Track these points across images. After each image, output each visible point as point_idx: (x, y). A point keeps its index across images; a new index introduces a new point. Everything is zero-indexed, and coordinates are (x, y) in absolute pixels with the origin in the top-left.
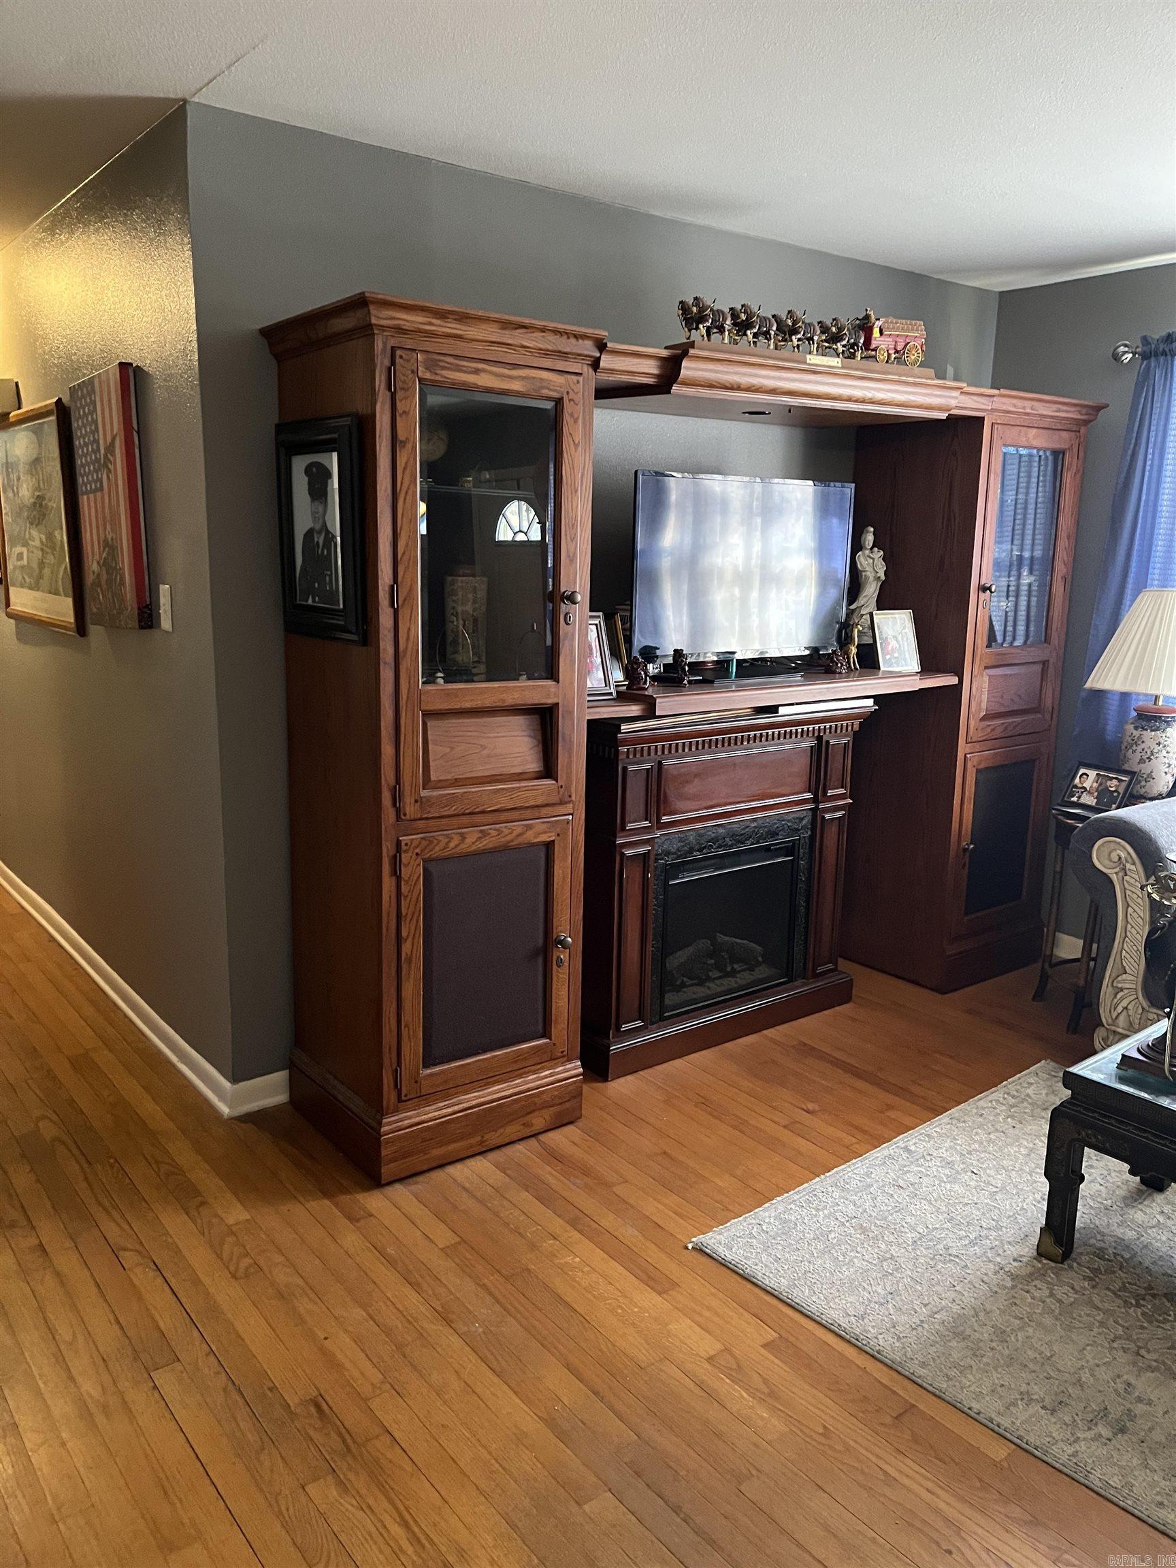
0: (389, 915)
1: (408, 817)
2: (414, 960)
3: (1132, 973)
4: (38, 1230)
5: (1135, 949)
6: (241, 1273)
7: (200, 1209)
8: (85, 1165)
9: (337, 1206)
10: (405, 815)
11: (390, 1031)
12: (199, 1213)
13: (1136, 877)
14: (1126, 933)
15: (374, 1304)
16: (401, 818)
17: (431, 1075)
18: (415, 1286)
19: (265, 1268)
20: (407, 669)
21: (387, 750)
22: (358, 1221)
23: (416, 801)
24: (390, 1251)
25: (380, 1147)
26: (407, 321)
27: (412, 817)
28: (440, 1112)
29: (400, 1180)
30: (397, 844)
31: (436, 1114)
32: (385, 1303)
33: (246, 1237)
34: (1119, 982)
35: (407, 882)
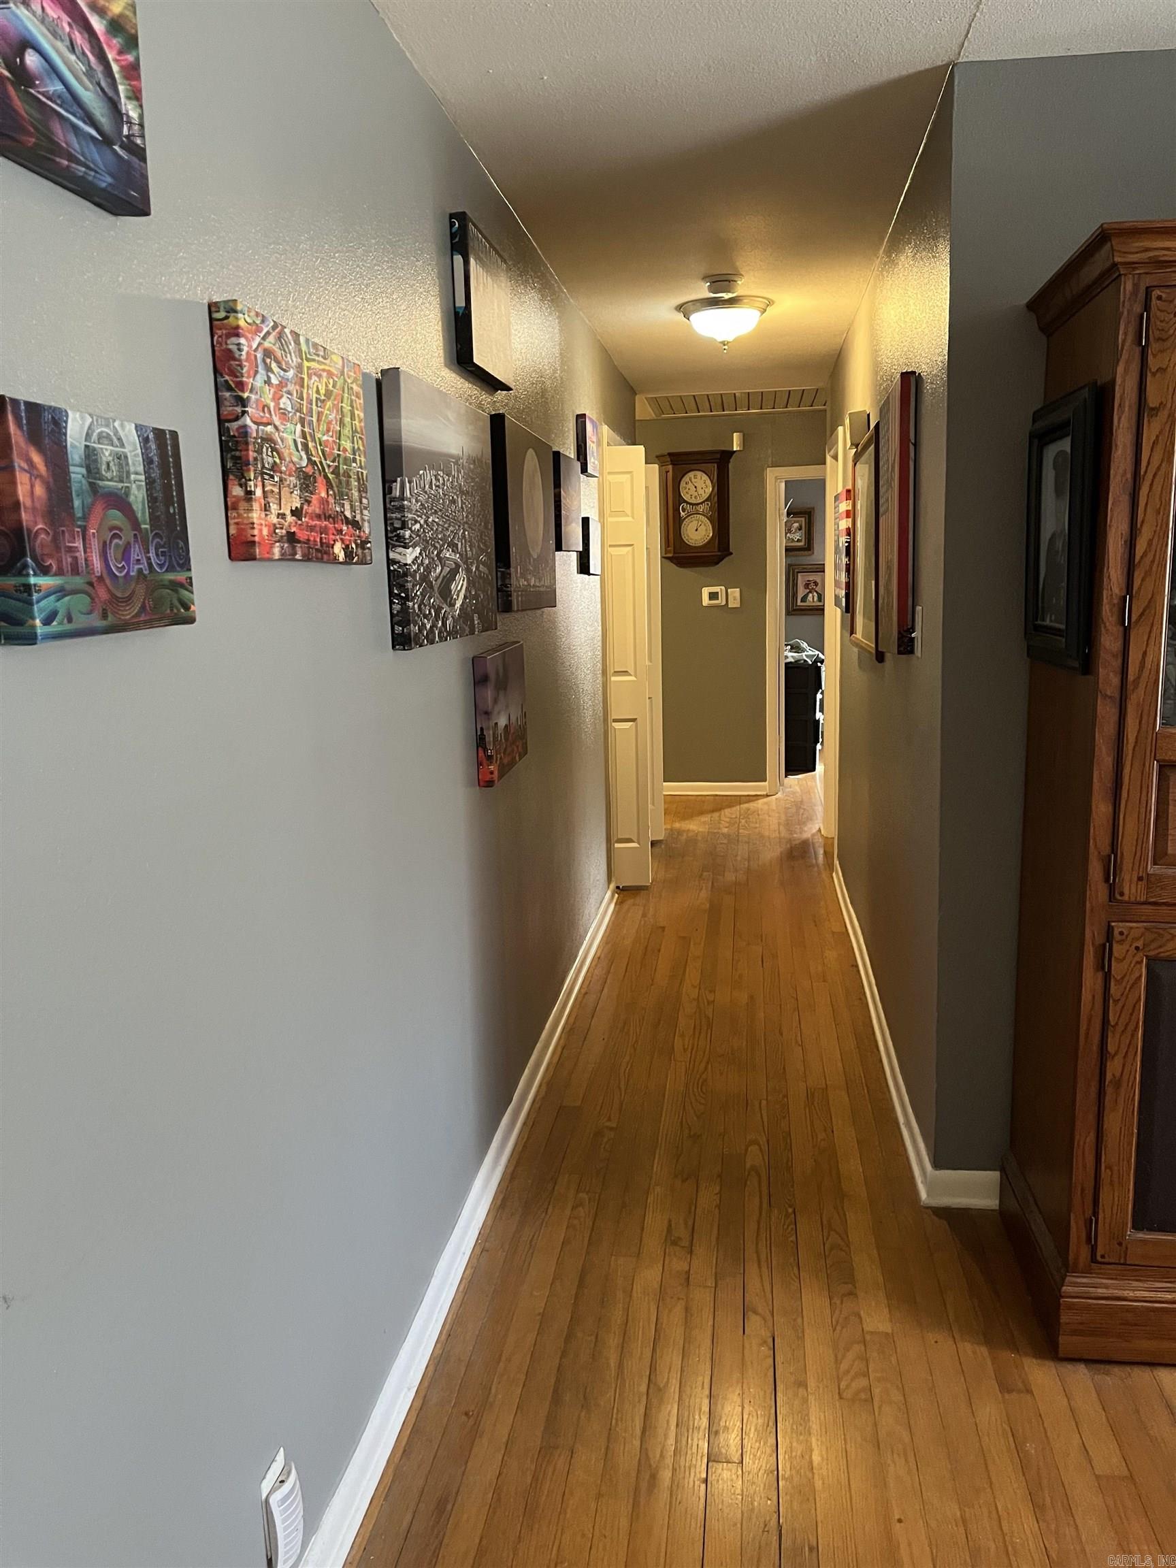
0: (1090, 1021)
1: (1126, 898)
2: (1124, 1084)
4: (693, 1256)
6: (848, 1394)
7: (845, 1299)
8: (765, 1205)
9: (994, 1359)
10: (1122, 894)
11: (1085, 1167)
12: (842, 1303)
15: (976, 1507)
16: (1115, 899)
17: (1144, 1242)
18: (1038, 1508)
19: (876, 1400)
20: (1138, 705)
21: (1101, 809)
22: (1010, 1391)
23: (1140, 879)
24: (1030, 1447)
25: (1059, 1309)
26: (1168, 249)
27: (1133, 899)
28: (1152, 1294)
29: (1088, 1361)
30: (1109, 929)
31: (1146, 1294)
32: (990, 1512)
33: (875, 1354)
35: (1119, 982)
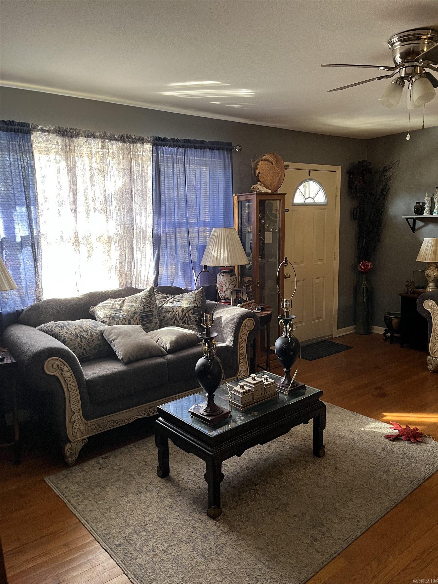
3: (78, 412)
5: (75, 401)
13: (68, 370)
14: (70, 397)
34: (73, 419)
